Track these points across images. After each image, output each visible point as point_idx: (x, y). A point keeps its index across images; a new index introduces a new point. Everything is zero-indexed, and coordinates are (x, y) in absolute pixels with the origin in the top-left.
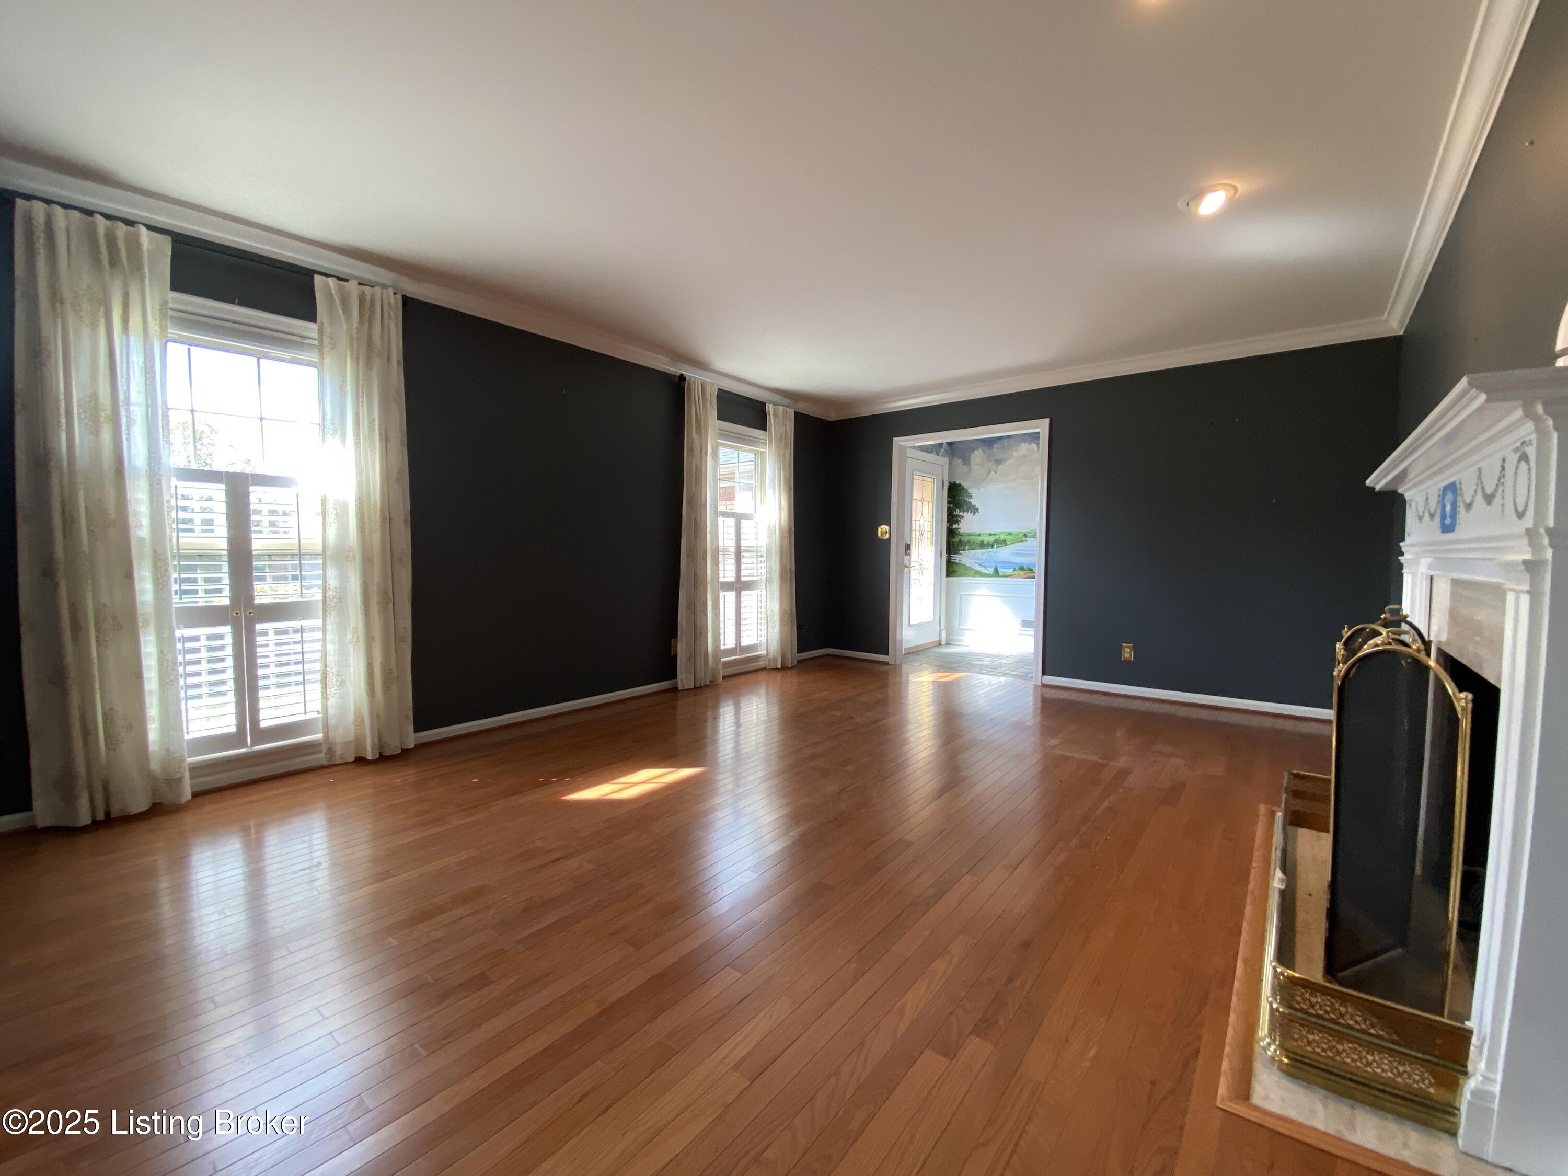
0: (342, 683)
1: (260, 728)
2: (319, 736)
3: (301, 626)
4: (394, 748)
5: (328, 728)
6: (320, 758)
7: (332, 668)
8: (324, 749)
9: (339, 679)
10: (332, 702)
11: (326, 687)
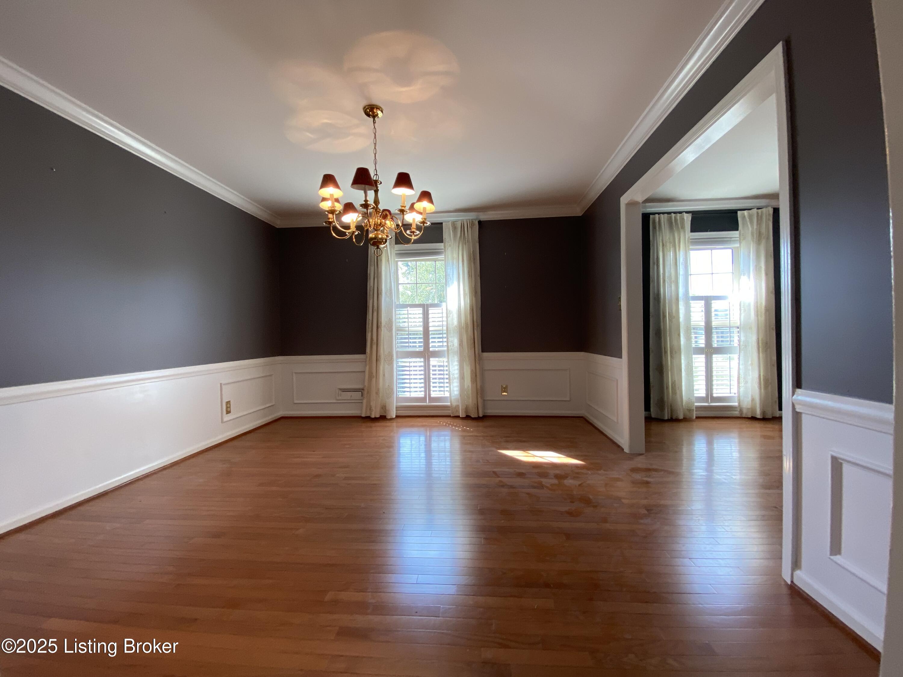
0: (746, 382)
1: (713, 396)
2: (736, 404)
3: (730, 357)
4: (769, 416)
5: (740, 401)
6: (736, 413)
7: (742, 375)
8: (738, 410)
9: (745, 380)
10: (742, 389)
11: (739, 384)
